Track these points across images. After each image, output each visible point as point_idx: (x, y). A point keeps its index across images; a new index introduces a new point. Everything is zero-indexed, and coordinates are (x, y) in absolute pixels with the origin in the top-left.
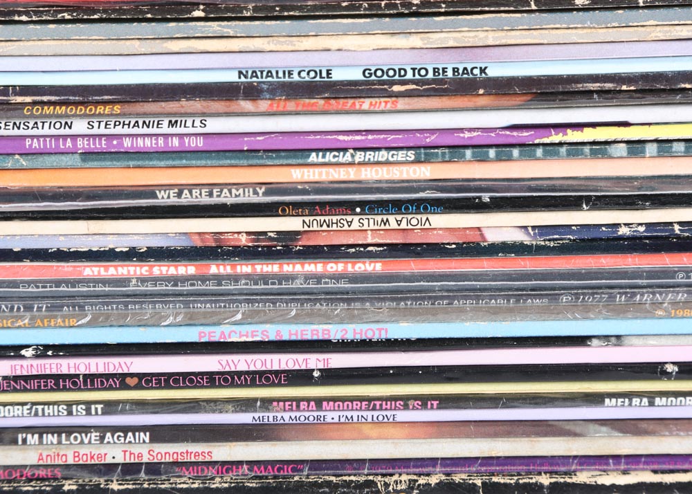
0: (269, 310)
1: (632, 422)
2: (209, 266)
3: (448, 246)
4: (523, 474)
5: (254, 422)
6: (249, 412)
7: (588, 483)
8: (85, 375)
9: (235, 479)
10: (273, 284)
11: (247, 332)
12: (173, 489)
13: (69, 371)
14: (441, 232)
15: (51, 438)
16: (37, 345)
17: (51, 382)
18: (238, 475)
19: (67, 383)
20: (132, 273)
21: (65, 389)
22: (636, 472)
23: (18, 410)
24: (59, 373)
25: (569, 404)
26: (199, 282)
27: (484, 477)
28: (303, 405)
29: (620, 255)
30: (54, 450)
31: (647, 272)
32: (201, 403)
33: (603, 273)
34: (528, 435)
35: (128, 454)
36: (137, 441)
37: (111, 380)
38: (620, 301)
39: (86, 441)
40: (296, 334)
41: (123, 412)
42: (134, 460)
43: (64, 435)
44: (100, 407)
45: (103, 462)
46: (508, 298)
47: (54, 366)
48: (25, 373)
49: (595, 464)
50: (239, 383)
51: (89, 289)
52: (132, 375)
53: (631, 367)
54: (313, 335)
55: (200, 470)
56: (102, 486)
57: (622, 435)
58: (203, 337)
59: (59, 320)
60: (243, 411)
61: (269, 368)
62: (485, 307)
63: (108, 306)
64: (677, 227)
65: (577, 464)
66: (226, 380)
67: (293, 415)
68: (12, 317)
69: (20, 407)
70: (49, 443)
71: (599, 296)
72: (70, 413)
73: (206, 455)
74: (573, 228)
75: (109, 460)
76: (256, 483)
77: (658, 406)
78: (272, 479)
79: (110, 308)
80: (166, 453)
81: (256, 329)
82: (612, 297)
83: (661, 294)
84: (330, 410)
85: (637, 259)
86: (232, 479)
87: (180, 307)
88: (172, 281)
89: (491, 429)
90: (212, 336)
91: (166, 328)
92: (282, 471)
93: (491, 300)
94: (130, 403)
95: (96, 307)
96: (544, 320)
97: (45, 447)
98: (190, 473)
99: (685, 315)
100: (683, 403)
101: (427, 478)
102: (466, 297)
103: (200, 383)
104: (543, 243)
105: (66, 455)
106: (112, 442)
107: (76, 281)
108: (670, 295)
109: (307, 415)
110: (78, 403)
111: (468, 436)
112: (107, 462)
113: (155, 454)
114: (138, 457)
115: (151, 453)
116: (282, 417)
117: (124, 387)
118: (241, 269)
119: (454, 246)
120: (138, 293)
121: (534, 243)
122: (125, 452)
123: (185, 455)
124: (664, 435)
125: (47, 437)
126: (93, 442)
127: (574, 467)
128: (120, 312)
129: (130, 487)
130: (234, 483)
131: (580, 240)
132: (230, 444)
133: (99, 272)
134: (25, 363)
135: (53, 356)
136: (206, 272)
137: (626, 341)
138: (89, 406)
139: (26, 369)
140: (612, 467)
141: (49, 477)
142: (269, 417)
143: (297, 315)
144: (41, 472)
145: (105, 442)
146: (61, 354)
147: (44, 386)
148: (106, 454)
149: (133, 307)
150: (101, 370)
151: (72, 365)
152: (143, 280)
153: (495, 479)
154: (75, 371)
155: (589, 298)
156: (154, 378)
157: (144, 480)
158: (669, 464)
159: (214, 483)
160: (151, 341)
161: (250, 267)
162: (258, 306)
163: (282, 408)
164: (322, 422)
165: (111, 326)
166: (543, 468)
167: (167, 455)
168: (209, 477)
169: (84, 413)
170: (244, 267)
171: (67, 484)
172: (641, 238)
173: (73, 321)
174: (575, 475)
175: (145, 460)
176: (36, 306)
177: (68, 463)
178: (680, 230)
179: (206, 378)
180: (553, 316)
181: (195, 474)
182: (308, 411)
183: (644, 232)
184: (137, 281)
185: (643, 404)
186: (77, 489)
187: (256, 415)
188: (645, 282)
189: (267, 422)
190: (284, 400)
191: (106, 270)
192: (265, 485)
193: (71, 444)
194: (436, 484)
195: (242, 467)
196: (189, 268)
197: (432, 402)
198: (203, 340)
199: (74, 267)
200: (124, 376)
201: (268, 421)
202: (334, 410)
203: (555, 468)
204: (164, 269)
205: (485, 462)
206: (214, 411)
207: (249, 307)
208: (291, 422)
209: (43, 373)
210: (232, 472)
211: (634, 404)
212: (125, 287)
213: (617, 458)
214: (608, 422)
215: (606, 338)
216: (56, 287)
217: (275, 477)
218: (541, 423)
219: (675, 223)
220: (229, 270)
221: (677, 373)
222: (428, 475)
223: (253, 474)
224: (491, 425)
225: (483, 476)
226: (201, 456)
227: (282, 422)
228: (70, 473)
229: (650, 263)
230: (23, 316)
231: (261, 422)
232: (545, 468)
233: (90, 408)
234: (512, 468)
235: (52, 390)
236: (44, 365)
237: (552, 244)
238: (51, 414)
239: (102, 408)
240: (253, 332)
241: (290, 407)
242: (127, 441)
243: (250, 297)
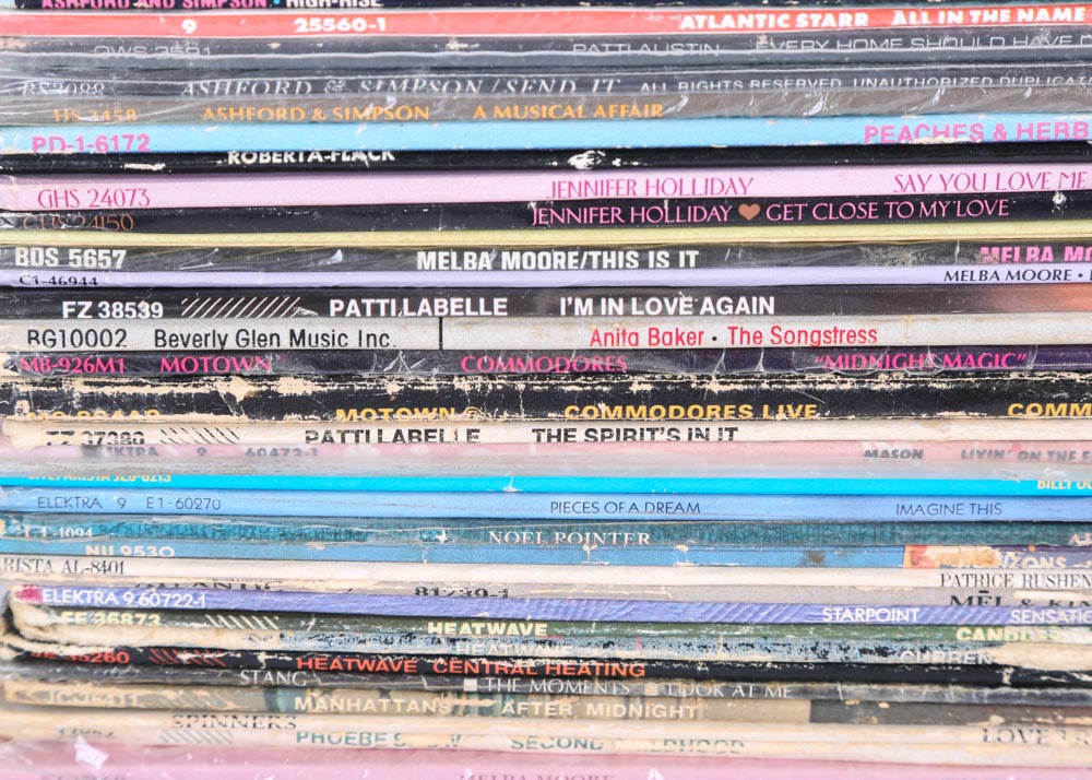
0: (986, 89)
2: (891, 14)
5: (948, 281)
6: (941, 264)
8: (672, 201)
9: (913, 376)
10: (997, 43)
11: (947, 128)
12: (807, 391)
13: (647, 193)
15: (613, 306)
16: (596, 150)
17: (616, 211)
18: (918, 370)
19: (643, 214)
20: (761, 24)
21: (638, 224)
23: (558, 258)
24: (631, 196)
26: (872, 41)
28: (1033, 252)
30: (616, 325)
32: (861, 248)
35: (737, 333)
36: (755, 312)
37: (715, 209)
39: (671, 310)
40: (1030, 131)
41: (732, 262)
42: (749, 342)
43: (634, 300)
44: (693, 254)
45: (696, 346)
47: (623, 184)
48: (575, 196)
50: (927, 214)
51: (687, 52)
52: (749, 201)
54: (1057, 131)
55: (854, 360)
56: (693, 386)
58: (873, 135)
59: (635, 107)
60: (931, 263)
61: (979, 189)
63: (715, 83)
66: (905, 210)
67: (1014, 269)
68: (558, 101)
69: (562, 254)
70: (611, 313)
72: (644, 265)
73: (867, 336)
75: (707, 343)
76: (948, 383)
78: (973, 376)
79: (719, 85)
80: (800, 332)
81: (963, 123)
84: (1076, 262)
86: (906, 376)
87: (836, 85)
88: (826, 38)
90: (888, 135)
91: (811, 121)
92: (990, 363)
94: (744, 248)
95: (696, 84)
97: (603, 319)
98: (838, 365)
103: (862, 214)
105: (637, 334)
106: (713, 312)
107: (666, 40)
109: (1039, 269)
110: (657, 248)
112: (703, 346)
113: (782, 334)
114: (755, 337)
115: (776, 331)
116: (995, 273)
117: (736, 220)
118: (946, 16)
120: (768, 59)
122: (733, 329)
123: (832, 335)
125: (607, 303)
126: (682, 312)
128: (737, 92)
129: (740, 387)
130: (910, 382)
132: (905, 317)
133: (706, 23)
134: (575, 179)
135: (622, 168)
136: (886, 22)
138: (675, 252)
139: (577, 189)
141: (608, 369)
142: (971, 272)
143: (1034, 97)
144: (594, 362)
145: (702, 312)
146: (636, 163)
147: (605, 218)
148: (701, 333)
149: (758, 85)
150: (700, 192)
151: (653, 183)
152: (778, 39)
154: (658, 193)
156: (786, 207)
157: (762, 377)
159: (877, 383)
160: (785, 144)
161: (961, 13)
162: (969, 83)
163: (998, 258)
164: (1062, 281)
165: (719, 117)
167: (803, 335)
168: (869, 373)
169: (667, 264)
170: (951, 14)
171: (636, 382)
173: (657, 109)
175: (766, 342)
176: (597, 82)
177: (640, 347)
179: (874, 207)
181: (847, 368)
182: (1039, 262)
184: (768, 40)
186: (653, 390)
187: (952, 270)
189: (969, 282)
190: (1001, 244)
191: (718, 21)
192: (962, 386)
193: (646, 315)
195: (925, 357)
196: (858, 15)
198: (871, 141)
199: (666, 14)
200: (737, 202)
201: (971, 279)
202: (1083, 261)
204: (816, 18)
206: (882, 263)
207: (951, 83)
208: (1009, 281)
209: (605, 196)
210: (908, 364)
212: (748, 48)
216: (633, 48)
217: (978, 374)
220: (925, 19)
223: (943, 368)
226: (858, 337)
227: (994, 281)
228: (642, 363)
230: (577, 99)
231: (960, 282)
233: (678, 256)
235: (617, 225)
236: (608, 181)
238: (613, 266)
239: (696, 256)
240: (956, 127)
241: (1010, 256)
242: (737, 312)
243: (957, 66)
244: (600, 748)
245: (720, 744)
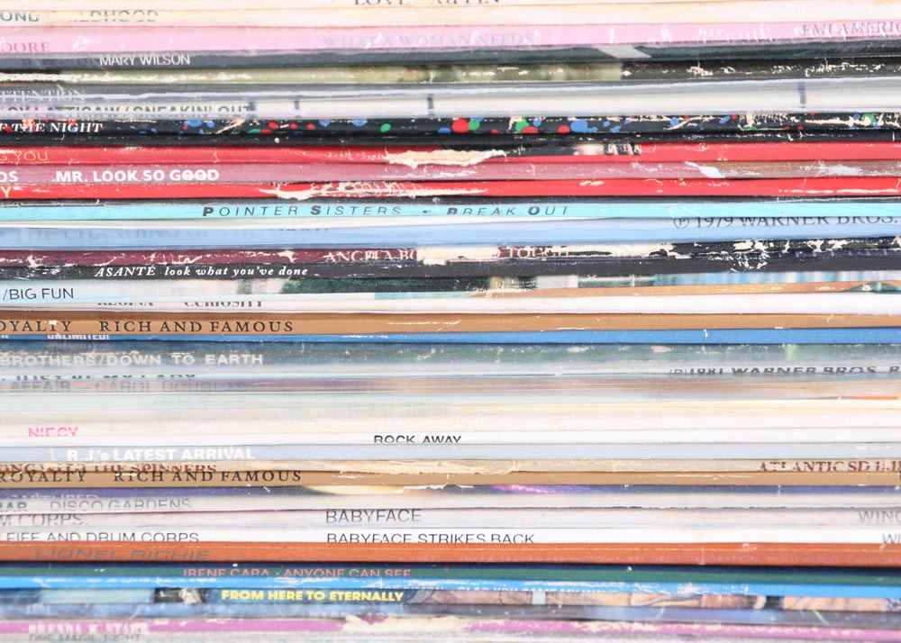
244: (37, 20)
245: (138, 14)
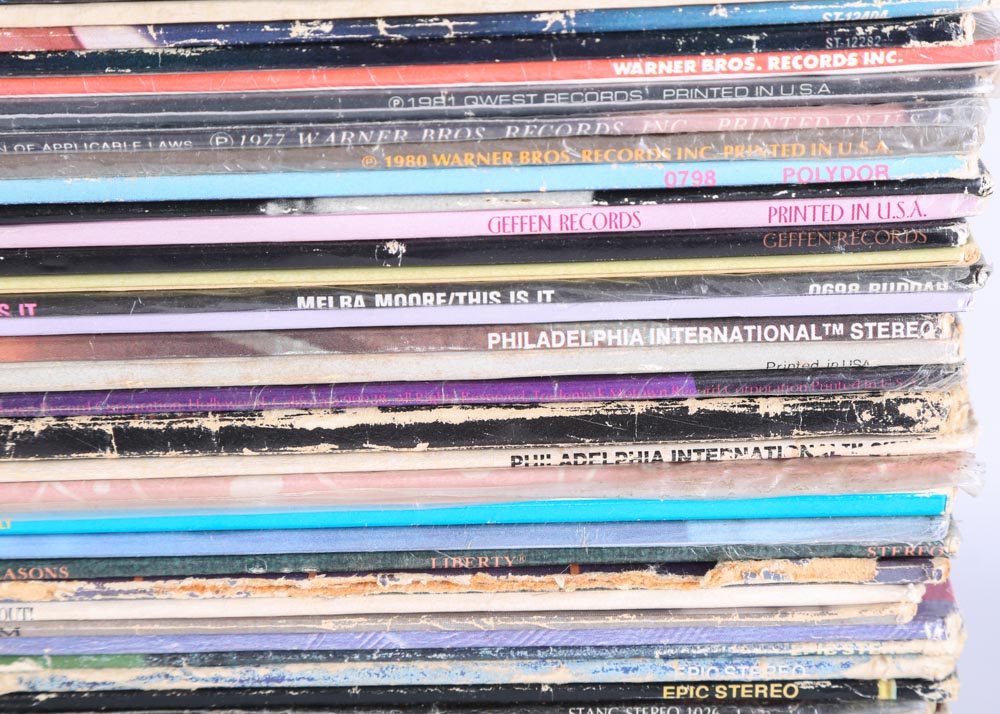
1: (343, 333)
3: (23, 57)
4: (179, 415)
7: (279, 427)
14: (8, 34)
22: (354, 410)
25: (240, 305)
27: (117, 421)
29: (299, 70)
31: (343, 97)
33: (274, 99)
34: (180, 356)
38: (306, 143)
46: (128, 138)
49: (289, 399)
53: (333, 247)
57: (325, 352)
62: (92, 154)
64: (382, 26)
65: (260, 399)
71: (271, 136)
74: (219, 26)
77: (381, 307)
82: (292, 137)
83: (366, 130)
85: (325, 77)
89: (121, 346)
93: (101, 143)
96: (190, 174)
99: (408, 165)
100: (418, 302)
101: (27, 423)
102: (62, 139)
104: (173, 52)
108: (382, 133)
111: (86, 357)
119: (32, 57)
121: (160, 51)
124: (392, 352)
127: (255, 404)
131: (233, 46)
137: (319, 206)
140: (314, 402)
153: (134, 424)
155: (256, 139)
158: (404, 397)
166: (208, 405)
172: (328, 43)
174: (260, 415)
178: (387, 29)
180: (202, 166)
183: (331, 33)
185: (356, 305)
188: (340, 112)
194: (42, 432)
197: (27, 305)
203: (229, 406)
205: (116, 397)
211: (342, 304)
213: (323, 388)
214: (305, 333)
215: (290, 201)
218: (201, 336)
219: (380, 18)
221: (404, 255)
222: (30, 418)
224: (122, 340)
225: (116, 419)
229: (347, 81)
232: (212, 405)
234: (161, 406)
237: (188, 53)
